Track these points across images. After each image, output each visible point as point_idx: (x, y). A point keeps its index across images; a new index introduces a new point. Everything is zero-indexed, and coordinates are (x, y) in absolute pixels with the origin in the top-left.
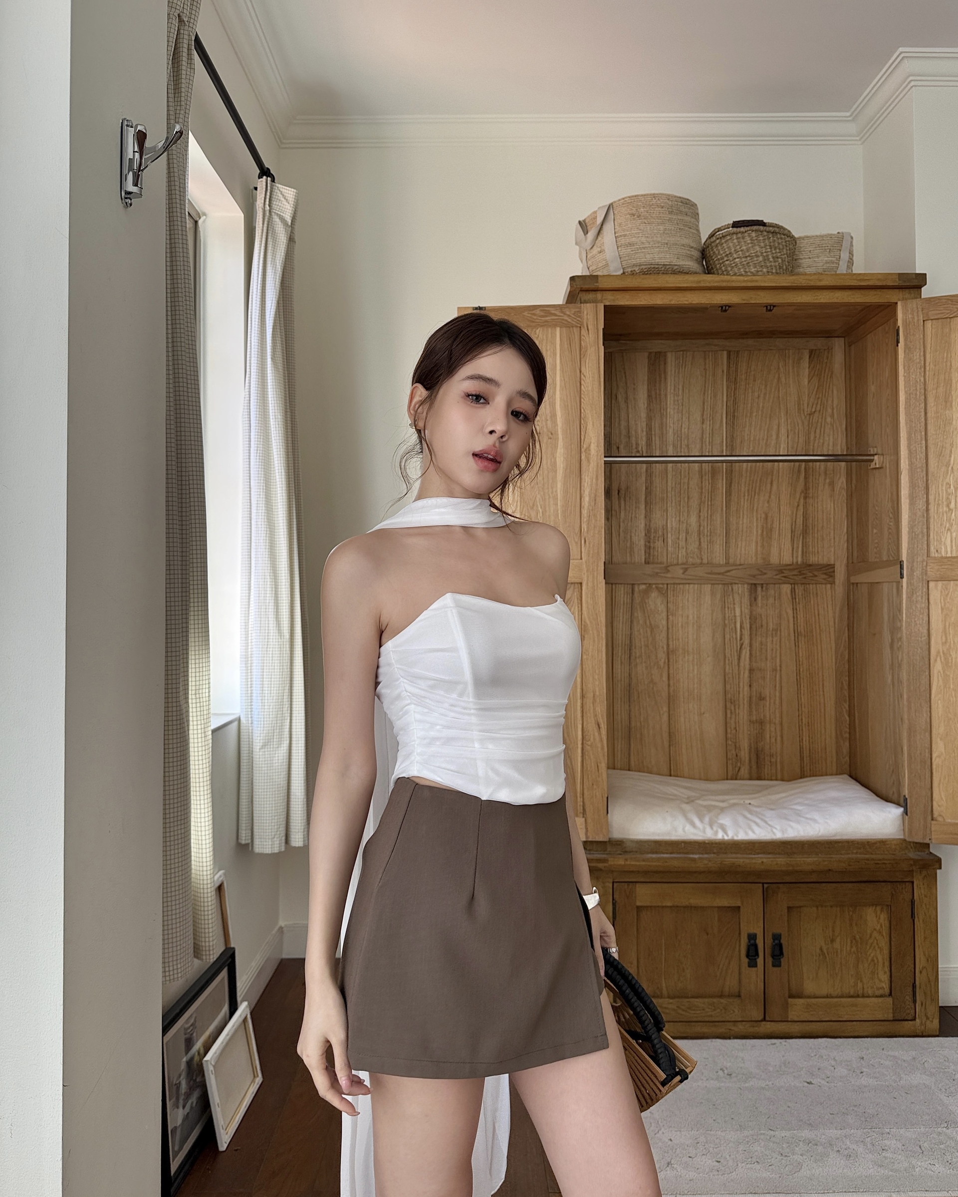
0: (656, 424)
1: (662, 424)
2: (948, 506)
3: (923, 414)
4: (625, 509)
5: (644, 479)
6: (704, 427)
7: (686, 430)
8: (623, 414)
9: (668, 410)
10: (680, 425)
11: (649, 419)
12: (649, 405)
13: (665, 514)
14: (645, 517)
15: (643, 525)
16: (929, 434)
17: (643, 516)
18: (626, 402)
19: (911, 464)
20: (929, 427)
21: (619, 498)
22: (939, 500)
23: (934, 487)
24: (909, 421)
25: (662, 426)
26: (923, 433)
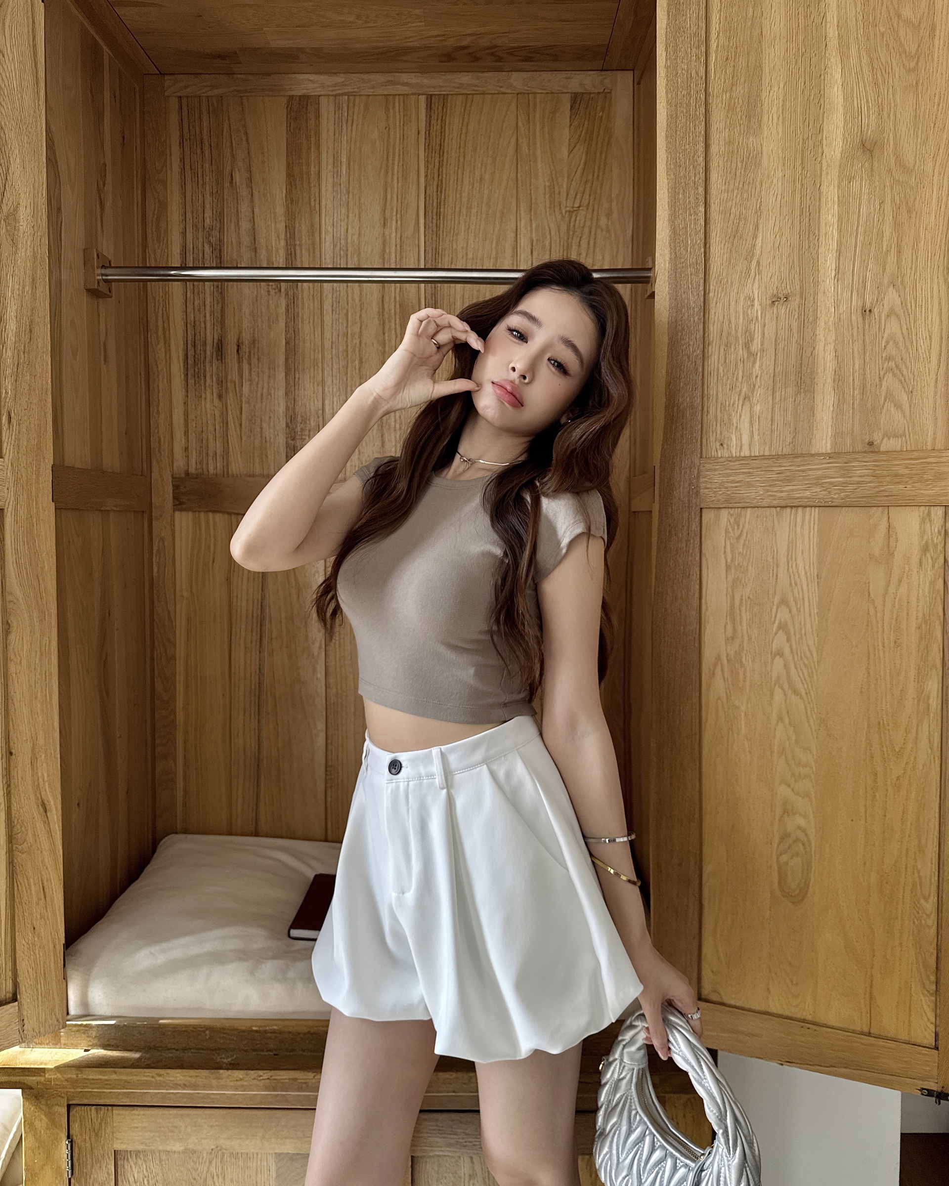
0: (302, 227)
1: (312, 226)
2: (747, 346)
3: (701, 147)
4: (250, 380)
5: (282, 324)
6: (387, 233)
7: (355, 237)
8: (244, 208)
9: (323, 203)
10: (343, 230)
11: (291, 217)
12: (289, 192)
13: (320, 388)
14: (286, 394)
15: (282, 409)
16: (713, 191)
17: (282, 392)
18: (250, 186)
19: (675, 258)
20: (714, 176)
21: (240, 360)
22: (729, 334)
23: (720, 306)
24: (675, 165)
25: (314, 230)
26: (701, 190)
